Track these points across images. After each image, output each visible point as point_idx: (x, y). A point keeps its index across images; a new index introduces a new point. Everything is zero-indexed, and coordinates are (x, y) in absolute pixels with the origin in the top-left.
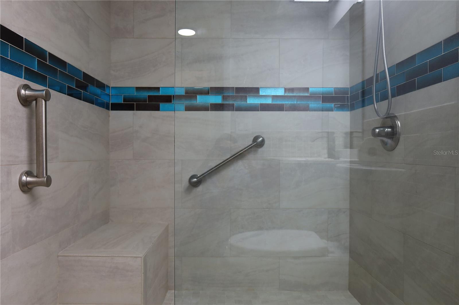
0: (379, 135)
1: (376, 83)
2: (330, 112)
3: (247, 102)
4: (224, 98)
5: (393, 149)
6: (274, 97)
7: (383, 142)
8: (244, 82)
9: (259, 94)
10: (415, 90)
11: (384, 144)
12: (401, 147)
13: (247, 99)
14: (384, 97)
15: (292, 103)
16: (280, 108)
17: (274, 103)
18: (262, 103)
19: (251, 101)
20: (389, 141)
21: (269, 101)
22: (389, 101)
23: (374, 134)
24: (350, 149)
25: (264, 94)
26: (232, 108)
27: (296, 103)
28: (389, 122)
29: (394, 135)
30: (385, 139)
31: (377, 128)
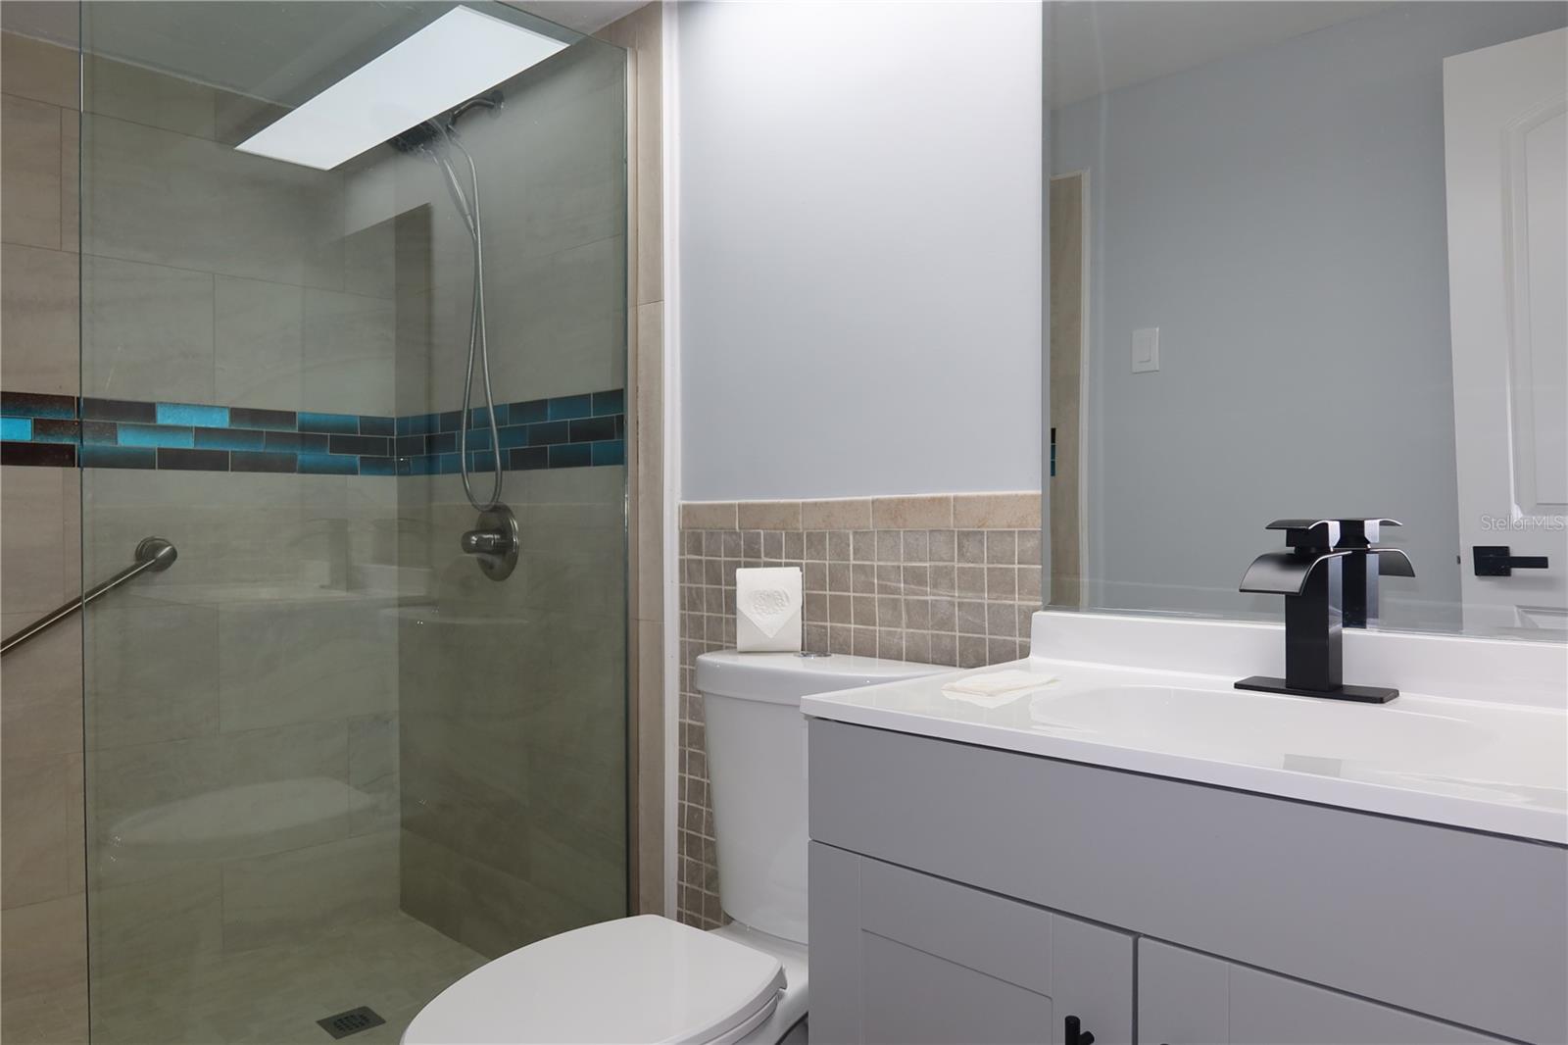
0: (478, 548)
1: (467, 429)
2: (349, 477)
3: (117, 443)
4: (40, 426)
5: (504, 575)
6: (202, 432)
7: (482, 562)
8: (108, 384)
9: (155, 422)
10: (545, 467)
11: (488, 567)
12: (520, 572)
13: (119, 435)
14: (485, 465)
15: (250, 450)
16: (215, 462)
17: (199, 448)
18: (162, 446)
19: (129, 439)
20: (497, 561)
21: (187, 443)
22: (497, 474)
23: (468, 548)
24: (399, 565)
25: (169, 422)
26: (67, 456)
27: (262, 450)
28: (494, 520)
29: (505, 549)
30: (489, 558)
31: (474, 533)
